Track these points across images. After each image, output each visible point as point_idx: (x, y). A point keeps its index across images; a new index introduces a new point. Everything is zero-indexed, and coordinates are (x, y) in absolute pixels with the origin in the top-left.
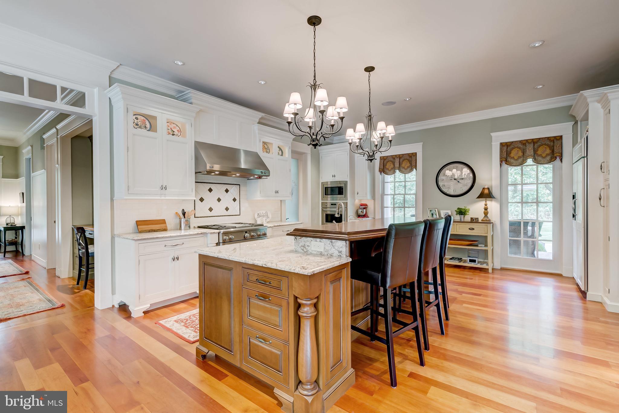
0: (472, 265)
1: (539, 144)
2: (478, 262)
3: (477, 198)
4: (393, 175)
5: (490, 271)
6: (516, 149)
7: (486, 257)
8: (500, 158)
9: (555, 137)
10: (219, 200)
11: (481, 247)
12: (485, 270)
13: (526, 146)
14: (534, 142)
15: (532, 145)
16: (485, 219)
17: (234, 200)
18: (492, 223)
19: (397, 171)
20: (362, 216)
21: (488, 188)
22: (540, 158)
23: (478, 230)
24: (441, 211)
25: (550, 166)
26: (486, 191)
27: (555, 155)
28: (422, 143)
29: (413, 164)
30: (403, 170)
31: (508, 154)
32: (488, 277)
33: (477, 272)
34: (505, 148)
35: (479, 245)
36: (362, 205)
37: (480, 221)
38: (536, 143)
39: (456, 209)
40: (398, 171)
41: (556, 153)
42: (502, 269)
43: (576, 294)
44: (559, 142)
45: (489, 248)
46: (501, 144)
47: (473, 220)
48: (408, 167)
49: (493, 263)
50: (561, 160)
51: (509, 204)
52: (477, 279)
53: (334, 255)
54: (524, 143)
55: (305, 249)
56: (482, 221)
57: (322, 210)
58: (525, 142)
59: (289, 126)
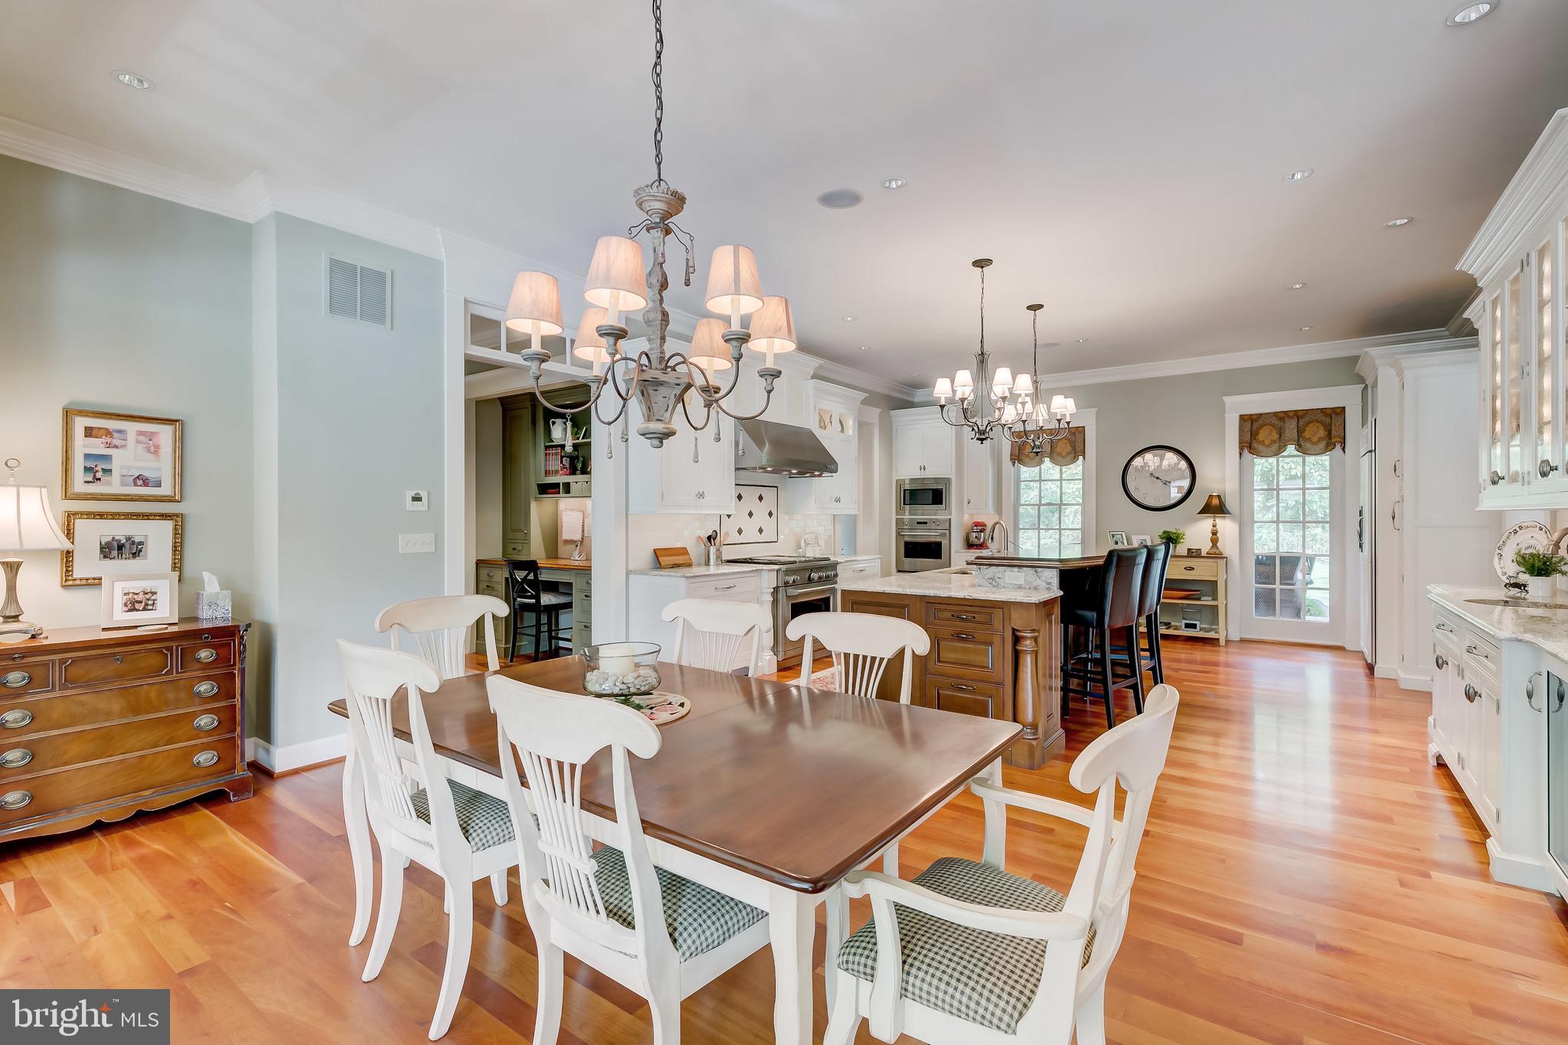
0: (1190, 633)
1: (1306, 419)
2: (1201, 629)
3: (1199, 513)
4: (1038, 467)
5: (1222, 642)
6: (1268, 426)
7: (1215, 620)
8: (1240, 443)
9: (1333, 409)
10: (751, 514)
11: (1206, 601)
12: (1213, 642)
13: (1284, 423)
14: (1298, 415)
15: (1294, 422)
16: (1213, 551)
17: (770, 514)
18: (1226, 558)
19: (1047, 460)
20: (977, 545)
21: (1219, 496)
22: (1308, 445)
23: (1202, 571)
24: (1133, 537)
25: (1325, 459)
26: (1215, 502)
27: (1333, 440)
28: (1096, 409)
29: (1079, 448)
30: (1059, 459)
31: (1254, 435)
32: (1218, 652)
33: (1199, 645)
34: (1248, 425)
35: (1203, 598)
36: (977, 524)
37: (1204, 553)
38: (1302, 417)
39: (1161, 533)
40: (1049, 459)
41: (1335, 437)
42: (1242, 641)
43: (1362, 671)
44: (1341, 419)
45: (1221, 603)
46: (1241, 416)
47: (1193, 552)
48: (1068, 454)
49: (1227, 630)
50: (1344, 449)
51: (1256, 525)
52: (1200, 654)
53: (1040, 587)
54: (1282, 417)
55: (994, 582)
56: (1207, 554)
57: (898, 534)
58: (1282, 415)
59: (942, 410)
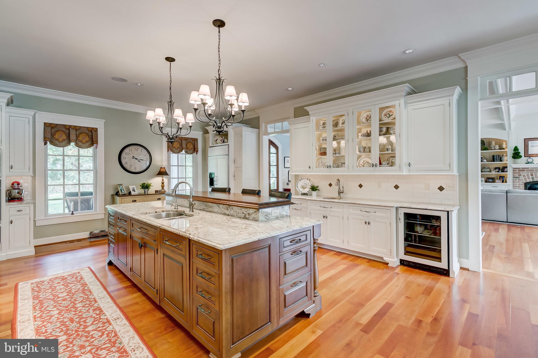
3: (157, 175)
8: (168, 147)
9: (195, 139)
19: (73, 144)
21: (165, 168)
25: (191, 156)
26: (163, 170)
28: (105, 120)
29: (94, 139)
30: (80, 144)
38: (187, 140)
39: (140, 184)
44: (197, 143)
47: (158, 192)
48: (87, 142)
55: (267, 217)
58: (181, 138)
